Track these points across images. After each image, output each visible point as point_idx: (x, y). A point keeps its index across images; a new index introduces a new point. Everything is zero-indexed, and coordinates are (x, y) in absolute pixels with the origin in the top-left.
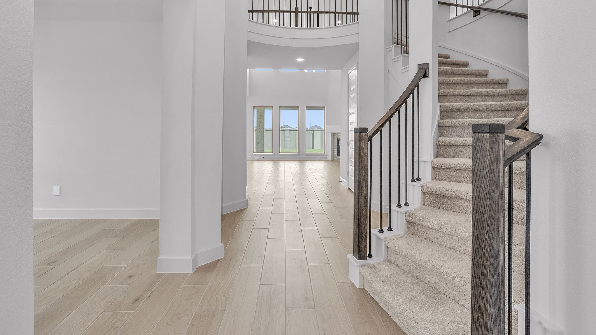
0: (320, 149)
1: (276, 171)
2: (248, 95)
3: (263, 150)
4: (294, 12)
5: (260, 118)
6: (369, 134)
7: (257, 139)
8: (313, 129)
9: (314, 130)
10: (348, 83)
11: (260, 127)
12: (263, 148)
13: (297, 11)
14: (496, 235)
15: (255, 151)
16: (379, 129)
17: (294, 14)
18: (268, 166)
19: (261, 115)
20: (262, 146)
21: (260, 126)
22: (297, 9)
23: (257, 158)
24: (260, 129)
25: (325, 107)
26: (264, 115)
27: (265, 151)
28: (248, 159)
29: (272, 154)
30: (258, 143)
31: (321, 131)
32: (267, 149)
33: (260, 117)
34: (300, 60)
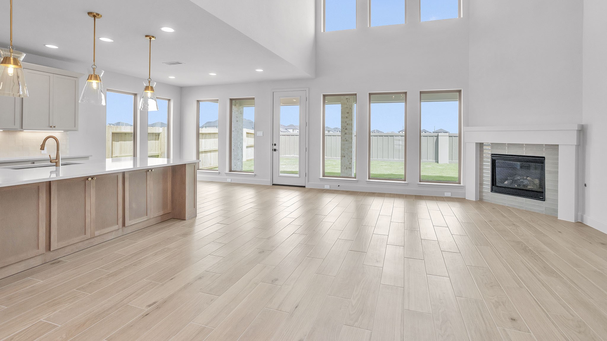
0: (448, 163)
5: (347, 117)
8: (436, 134)
9: (438, 136)
11: (346, 131)
12: (350, 164)
19: (348, 113)
23: (327, 187)
24: (346, 134)
31: (449, 136)
33: (347, 115)
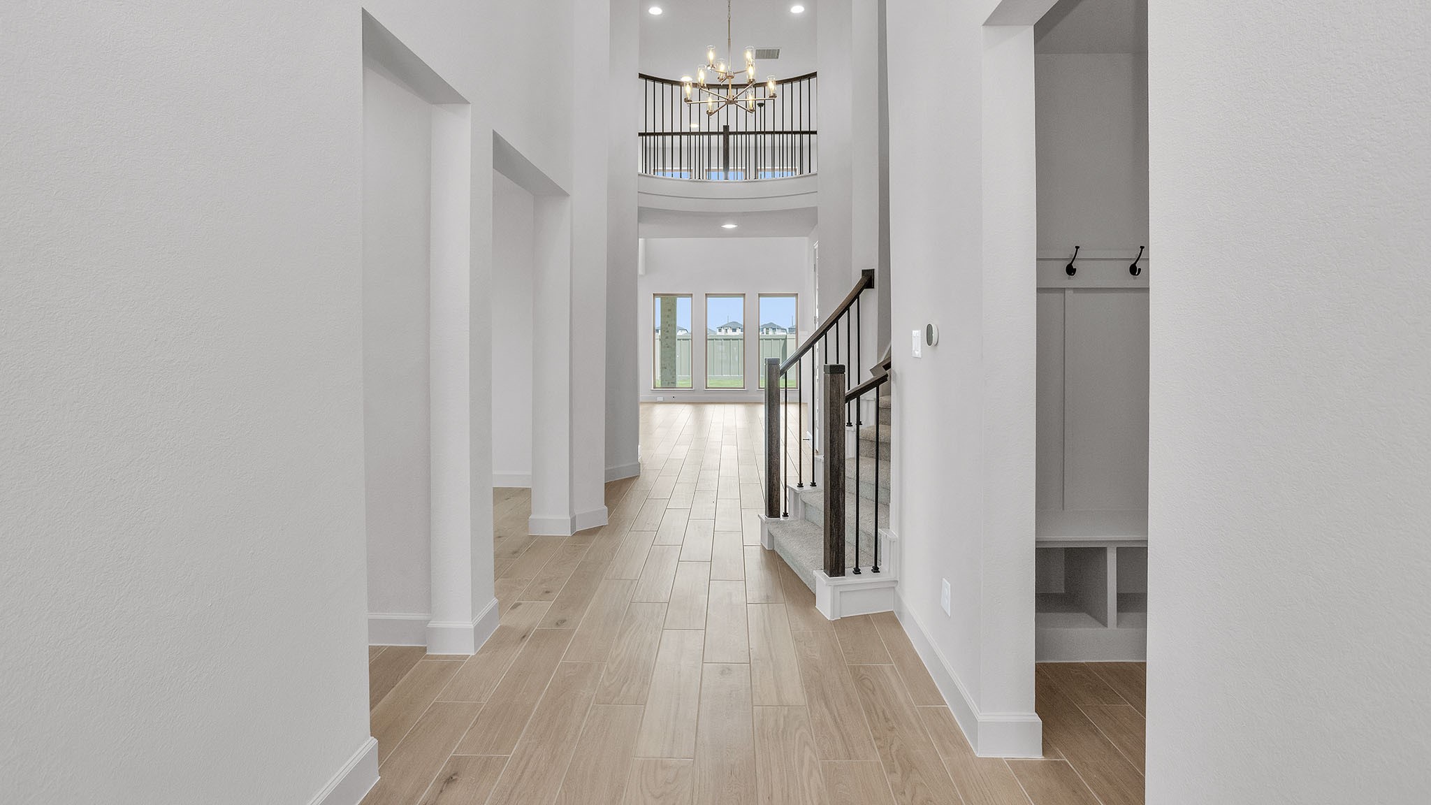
1: (700, 423)
2: (640, 271)
3: (674, 383)
4: (721, 133)
5: (668, 316)
6: (781, 365)
7: (662, 358)
10: (815, 265)
11: (668, 334)
12: (673, 377)
13: (726, 132)
14: (836, 456)
15: (658, 384)
16: (798, 358)
17: (721, 137)
18: (683, 414)
19: (670, 310)
20: (671, 374)
21: (668, 332)
22: (726, 128)
23: (660, 399)
24: (667, 338)
25: (797, 294)
26: (675, 309)
27: (679, 383)
28: (641, 400)
29: (691, 390)
30: (663, 368)
32: (683, 380)
33: (668, 313)
34: (729, 226)
